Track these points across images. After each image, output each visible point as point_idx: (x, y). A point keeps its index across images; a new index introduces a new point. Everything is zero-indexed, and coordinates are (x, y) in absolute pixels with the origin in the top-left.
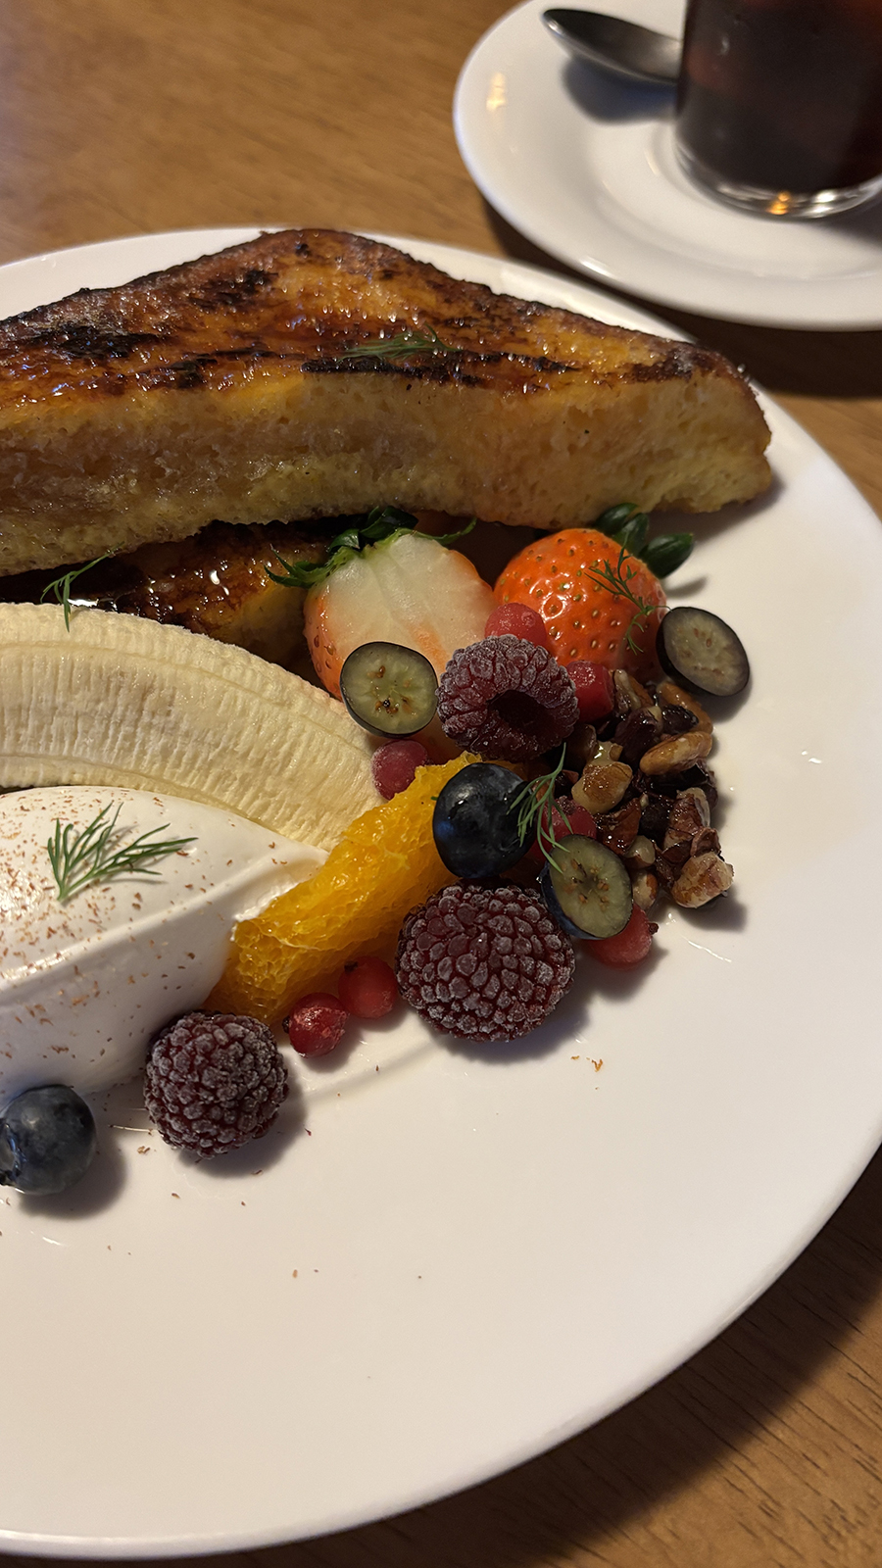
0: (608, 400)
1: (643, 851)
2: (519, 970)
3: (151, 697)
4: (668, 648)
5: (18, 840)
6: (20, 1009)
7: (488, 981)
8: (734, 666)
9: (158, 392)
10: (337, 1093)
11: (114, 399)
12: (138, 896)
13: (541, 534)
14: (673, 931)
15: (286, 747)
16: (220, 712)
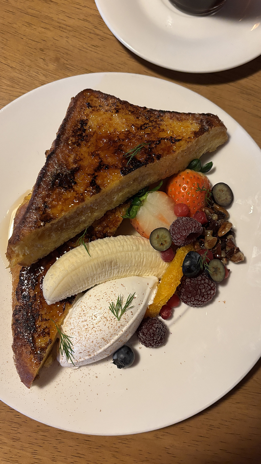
1: (223, 255)
2: (208, 294)
3: (112, 263)
5: (103, 309)
6: (117, 342)
8: (230, 195)
10: (174, 323)
12: (131, 312)
14: (231, 266)
15: (142, 260)
16: (127, 259)
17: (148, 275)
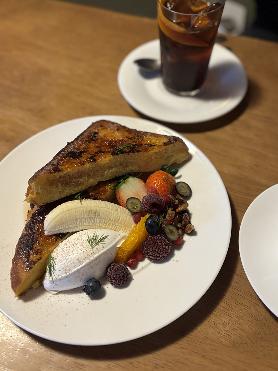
0: (161, 150)
1: (179, 225)
2: (163, 248)
3: (96, 213)
4: (177, 190)
5: (82, 240)
7: (158, 250)
8: (189, 191)
9: (89, 163)
10: (137, 273)
11: (83, 166)
12: (103, 246)
13: (152, 172)
14: (186, 237)
15: (119, 218)
16: (107, 214)
17: (123, 232)
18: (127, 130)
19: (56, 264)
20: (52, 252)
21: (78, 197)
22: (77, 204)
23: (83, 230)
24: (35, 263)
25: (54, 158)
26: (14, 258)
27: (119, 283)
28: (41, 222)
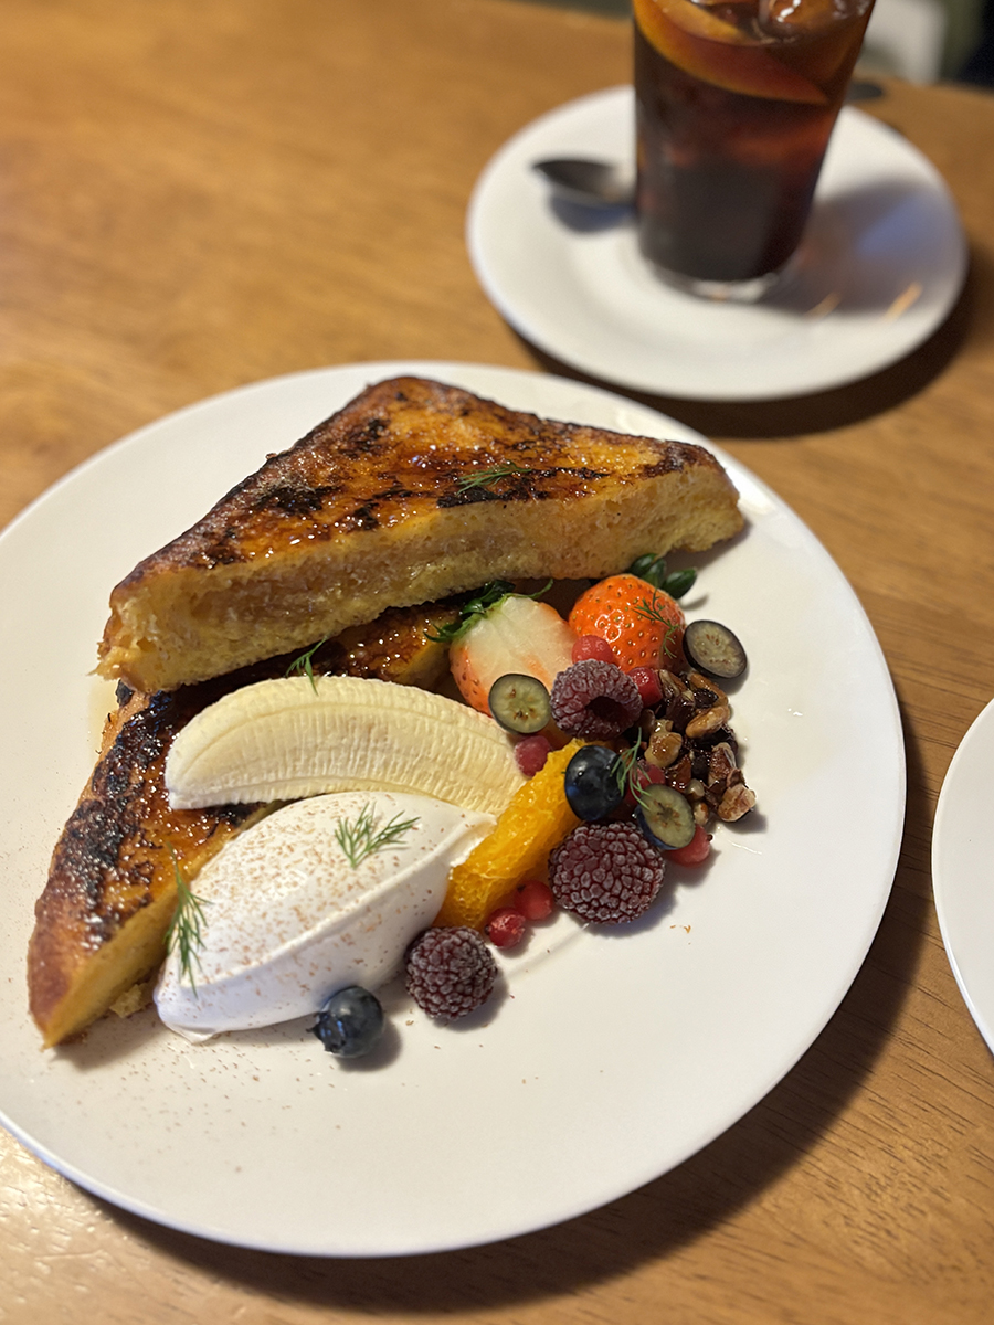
0: (631, 492)
1: (696, 789)
2: (632, 875)
3: (374, 731)
4: (691, 651)
5: (315, 834)
6: (336, 938)
7: (614, 884)
8: (736, 657)
9: (352, 535)
10: (525, 970)
11: (325, 543)
12: (396, 858)
13: (594, 582)
14: (722, 837)
15: (459, 751)
16: (416, 734)
17: (474, 809)
18: (501, 413)
19: (209, 923)
20: (195, 875)
21: (302, 667)
22: (299, 690)
23: (318, 795)
24: (126, 916)
25: (214, 511)
26: (44, 896)
27: (454, 1009)
28: (155, 759)
